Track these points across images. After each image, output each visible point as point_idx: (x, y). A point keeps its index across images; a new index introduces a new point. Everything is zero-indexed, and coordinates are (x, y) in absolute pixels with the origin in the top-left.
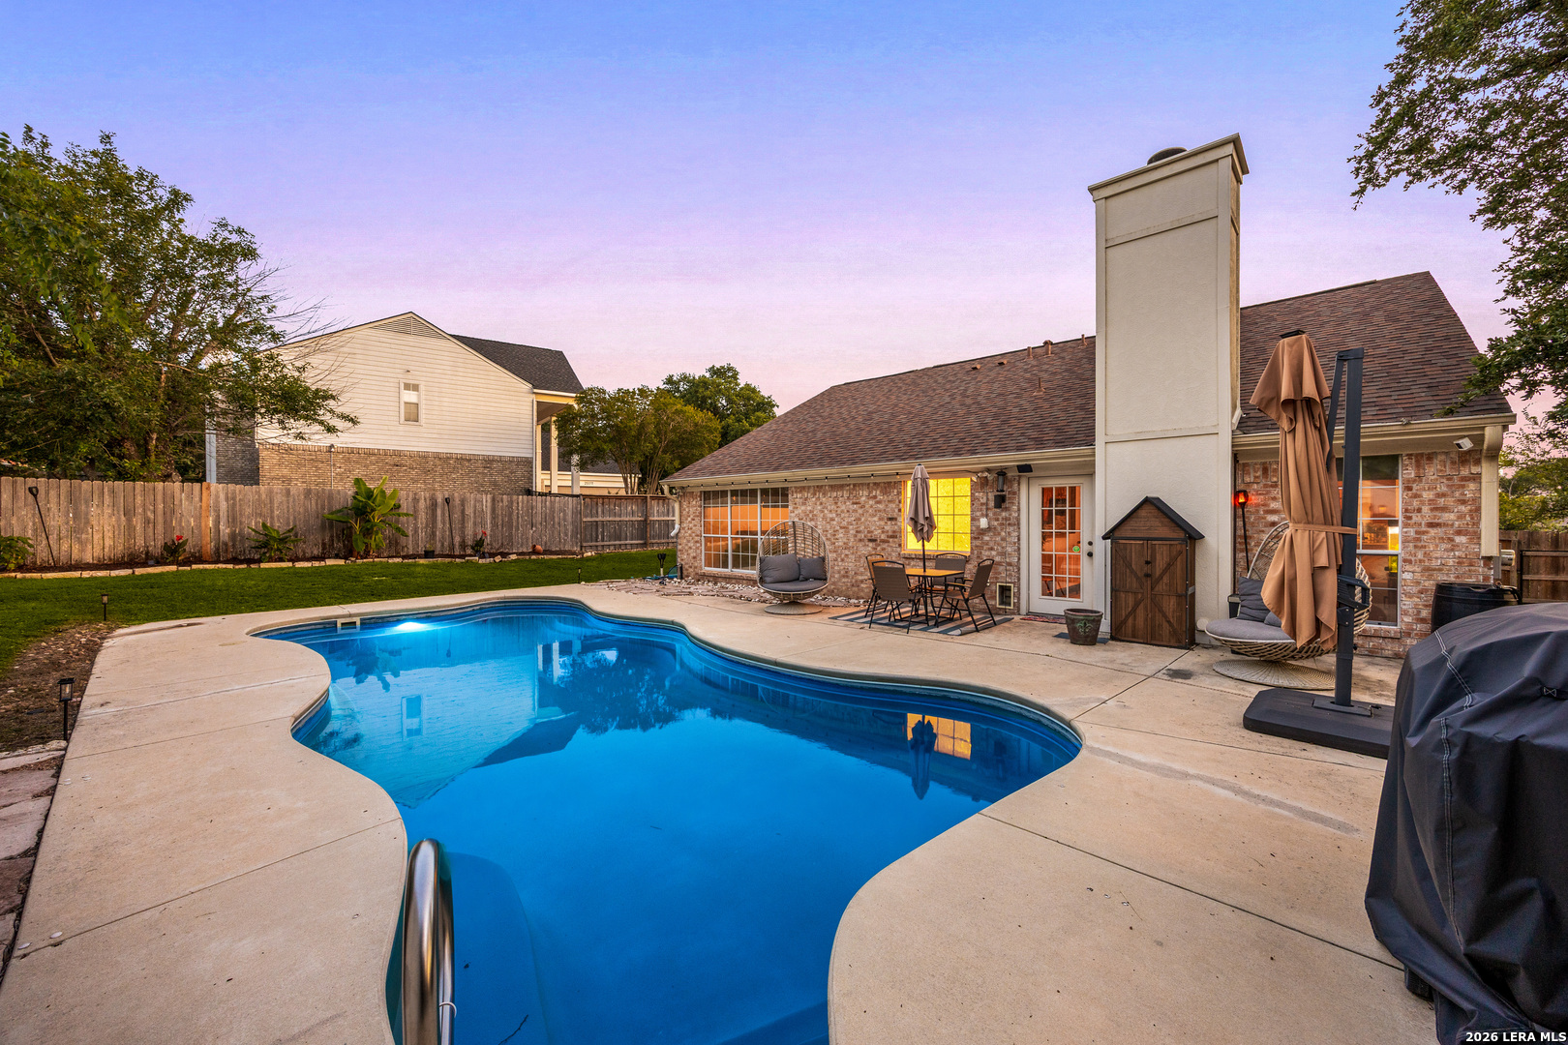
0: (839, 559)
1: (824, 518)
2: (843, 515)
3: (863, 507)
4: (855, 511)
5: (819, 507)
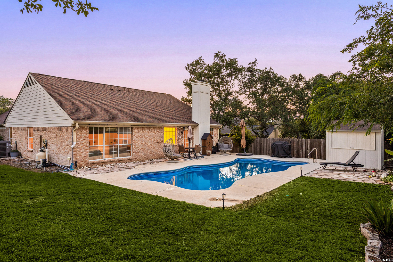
0: (149, 149)
1: (145, 137)
2: (150, 136)
3: (155, 134)
4: (153, 135)
5: (143, 134)
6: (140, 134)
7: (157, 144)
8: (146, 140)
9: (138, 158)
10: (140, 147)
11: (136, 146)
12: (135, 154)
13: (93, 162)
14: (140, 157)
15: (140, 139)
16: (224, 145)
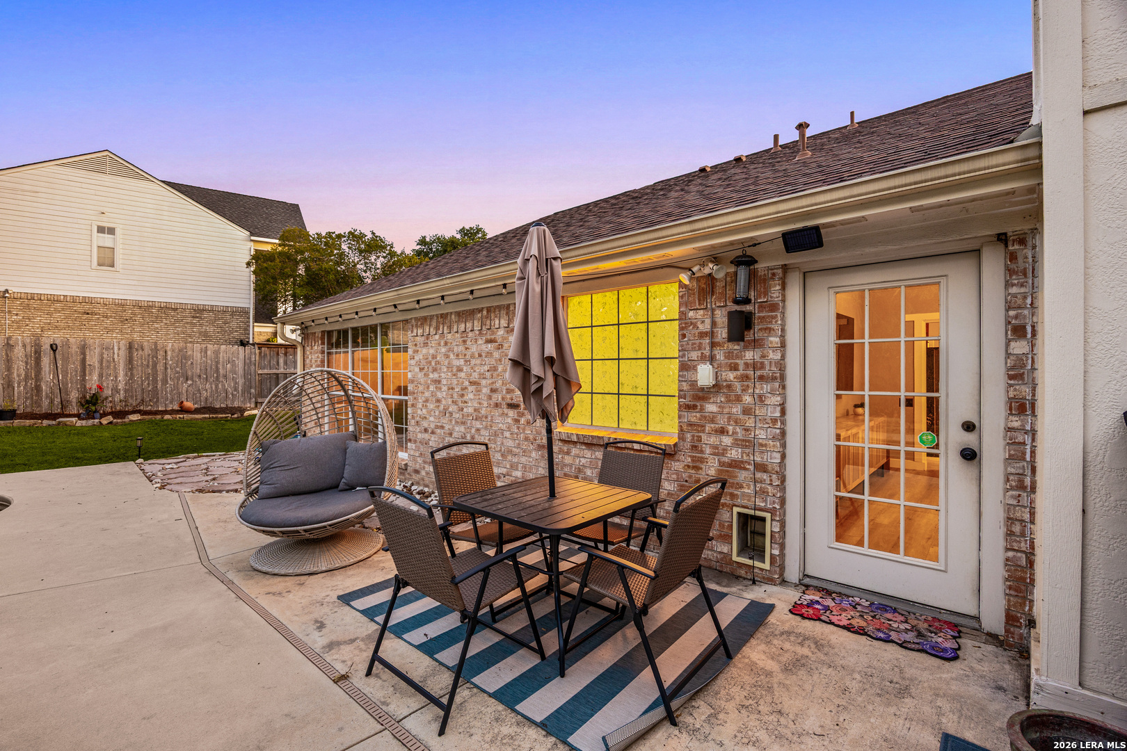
1: (450, 366)
2: (473, 362)
3: (499, 347)
4: (489, 354)
5: (443, 350)
6: (432, 351)
7: (511, 413)
8: (455, 382)
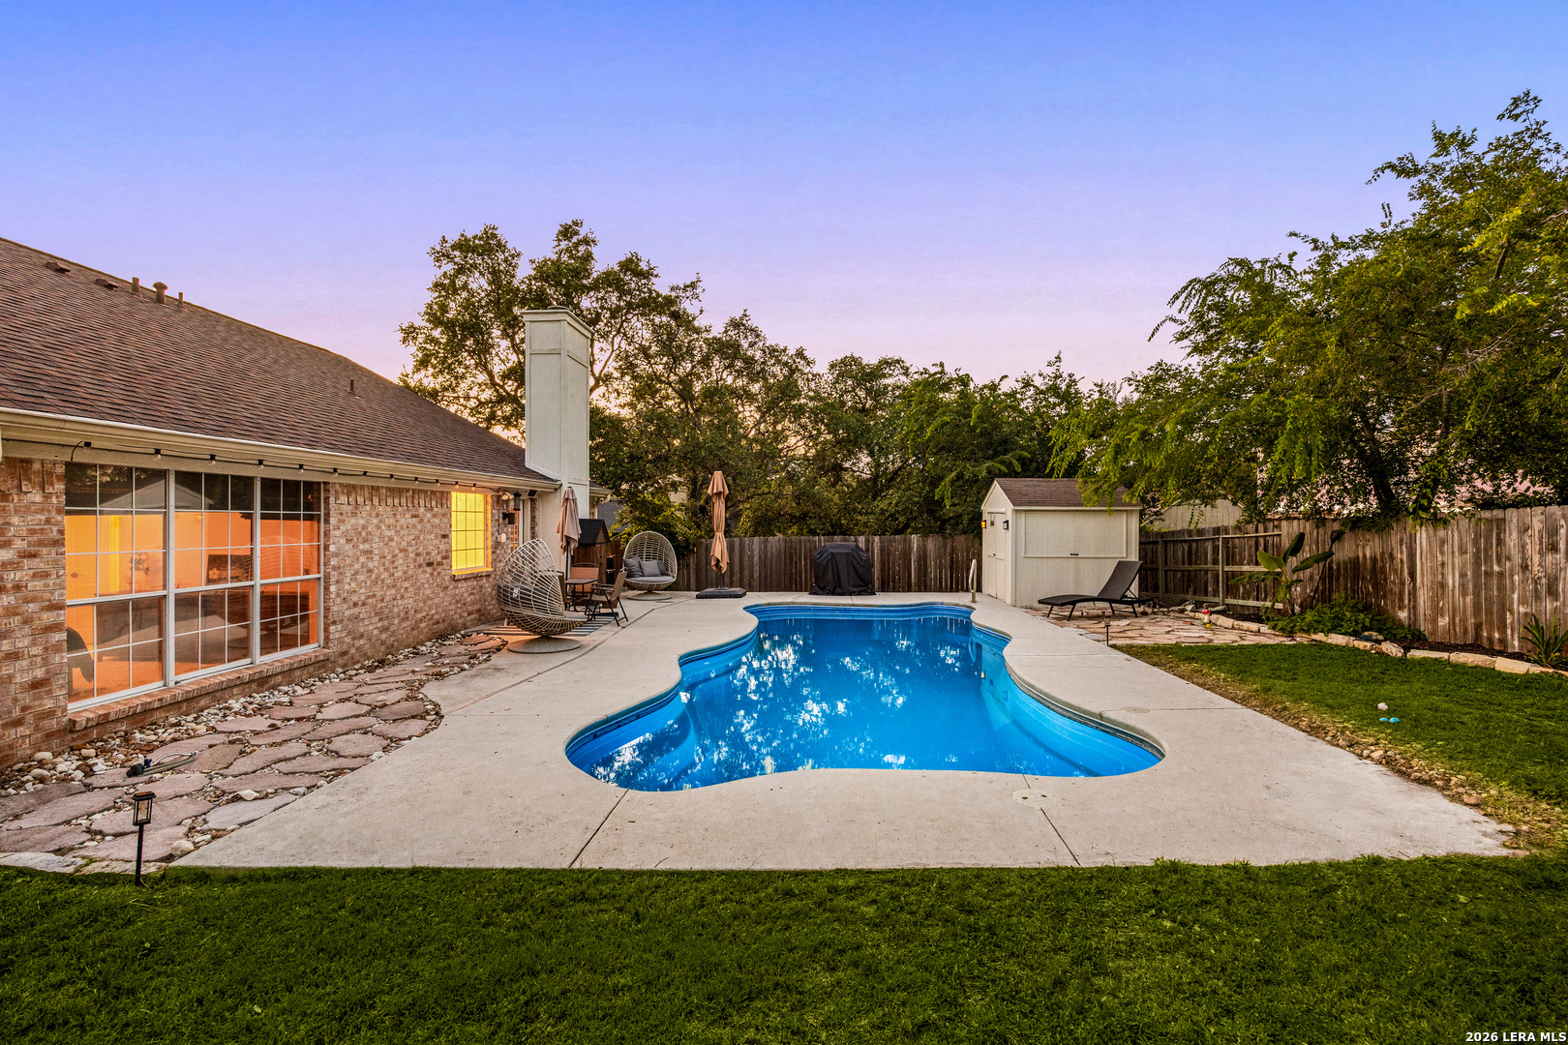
0: (399, 597)
1: (381, 537)
2: (402, 532)
3: (421, 520)
4: (414, 526)
5: (375, 521)
6: (362, 522)
7: (429, 569)
8: (386, 551)
9: (353, 651)
10: (363, 591)
11: (347, 587)
12: (339, 627)
13: (107, 715)
14: (362, 642)
15: (361, 547)
16: (644, 563)
